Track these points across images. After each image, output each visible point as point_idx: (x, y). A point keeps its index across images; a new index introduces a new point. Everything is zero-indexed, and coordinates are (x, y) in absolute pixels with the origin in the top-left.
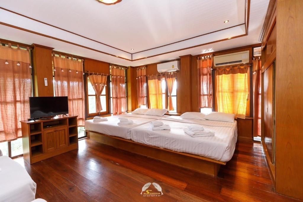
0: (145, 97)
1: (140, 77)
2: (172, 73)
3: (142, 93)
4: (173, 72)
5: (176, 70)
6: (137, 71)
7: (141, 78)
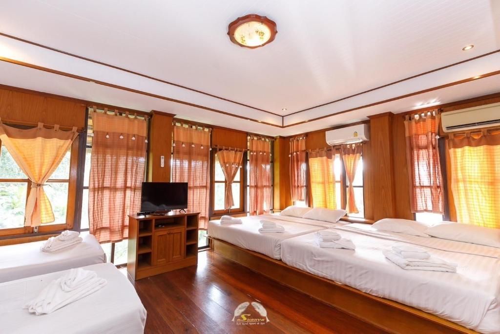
0: (303, 186)
1: (295, 153)
2: (354, 145)
3: (298, 180)
4: (356, 144)
5: (361, 141)
6: (290, 143)
7: (297, 155)
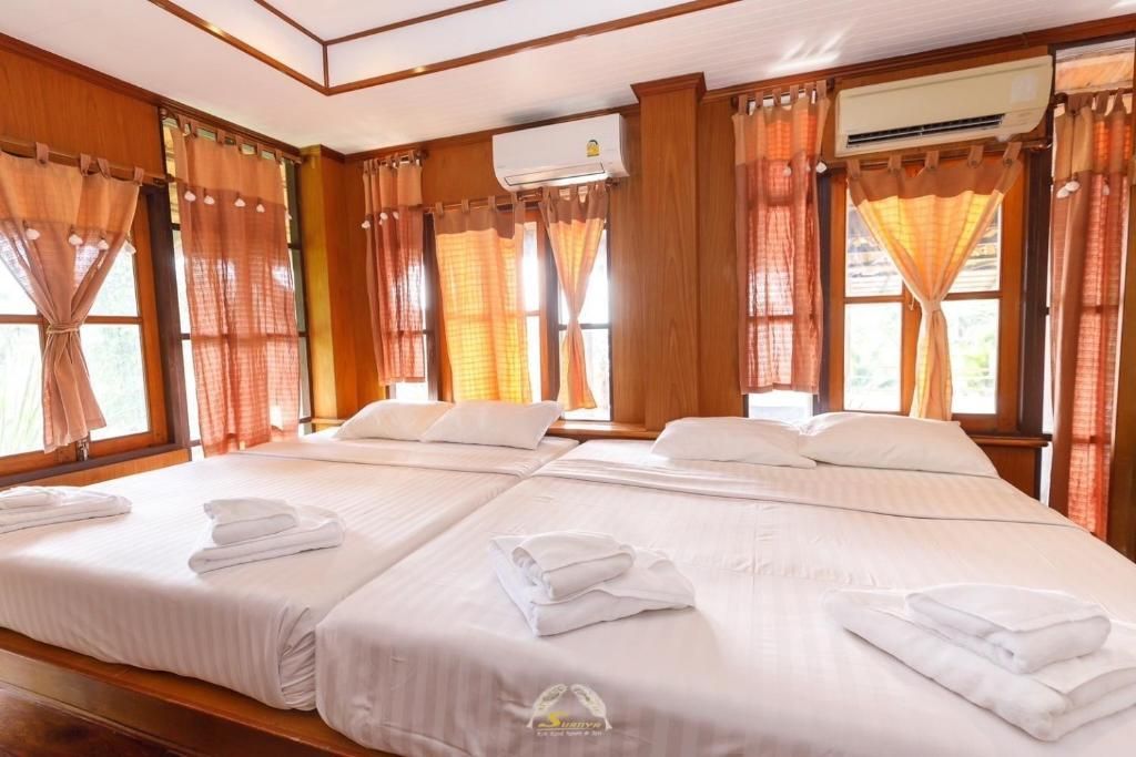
0: (416, 333)
1: (384, 216)
2: (583, 192)
3: (399, 312)
4: (590, 185)
5: (604, 177)
6: (365, 178)
7: (392, 221)
